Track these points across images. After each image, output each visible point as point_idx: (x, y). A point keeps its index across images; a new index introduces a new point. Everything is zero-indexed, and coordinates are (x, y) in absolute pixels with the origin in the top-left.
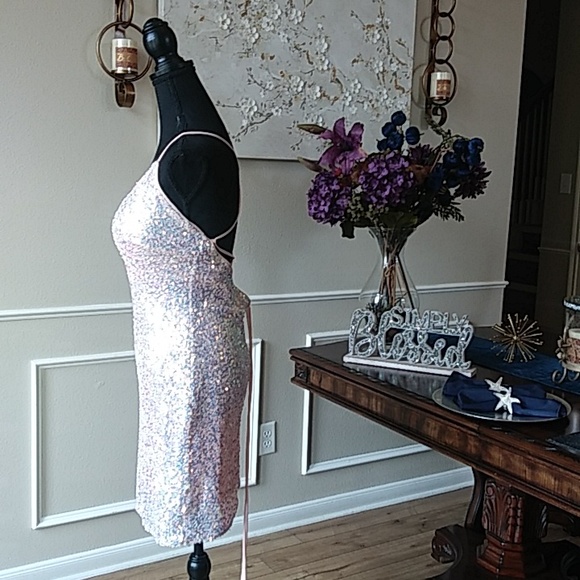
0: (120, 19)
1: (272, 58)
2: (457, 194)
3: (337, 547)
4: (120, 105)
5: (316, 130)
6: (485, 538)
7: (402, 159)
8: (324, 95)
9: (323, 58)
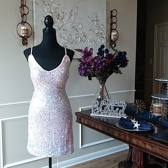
1: (66, 30)
2: (120, 67)
4: (24, 45)
5: (80, 51)
6: (133, 164)
8: (81, 40)
9: (81, 30)
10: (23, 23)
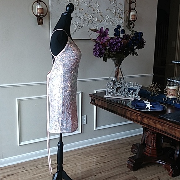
1: (82, 10)
2: (136, 48)
3: (104, 150)
4: (39, 25)
5: (95, 31)
6: (146, 146)
7: (120, 39)
8: (98, 20)
9: (98, 9)
10: (38, 2)
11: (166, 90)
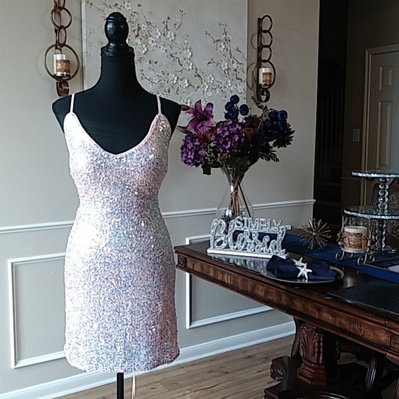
0: (57, 42)
1: (156, 63)
2: (275, 145)
3: (210, 374)
4: (60, 96)
5: (185, 108)
6: (302, 362)
8: (190, 85)
9: (189, 62)
10: (58, 47)
11: (341, 235)
